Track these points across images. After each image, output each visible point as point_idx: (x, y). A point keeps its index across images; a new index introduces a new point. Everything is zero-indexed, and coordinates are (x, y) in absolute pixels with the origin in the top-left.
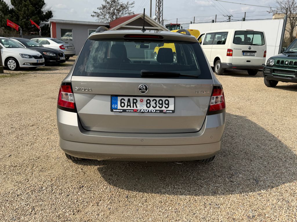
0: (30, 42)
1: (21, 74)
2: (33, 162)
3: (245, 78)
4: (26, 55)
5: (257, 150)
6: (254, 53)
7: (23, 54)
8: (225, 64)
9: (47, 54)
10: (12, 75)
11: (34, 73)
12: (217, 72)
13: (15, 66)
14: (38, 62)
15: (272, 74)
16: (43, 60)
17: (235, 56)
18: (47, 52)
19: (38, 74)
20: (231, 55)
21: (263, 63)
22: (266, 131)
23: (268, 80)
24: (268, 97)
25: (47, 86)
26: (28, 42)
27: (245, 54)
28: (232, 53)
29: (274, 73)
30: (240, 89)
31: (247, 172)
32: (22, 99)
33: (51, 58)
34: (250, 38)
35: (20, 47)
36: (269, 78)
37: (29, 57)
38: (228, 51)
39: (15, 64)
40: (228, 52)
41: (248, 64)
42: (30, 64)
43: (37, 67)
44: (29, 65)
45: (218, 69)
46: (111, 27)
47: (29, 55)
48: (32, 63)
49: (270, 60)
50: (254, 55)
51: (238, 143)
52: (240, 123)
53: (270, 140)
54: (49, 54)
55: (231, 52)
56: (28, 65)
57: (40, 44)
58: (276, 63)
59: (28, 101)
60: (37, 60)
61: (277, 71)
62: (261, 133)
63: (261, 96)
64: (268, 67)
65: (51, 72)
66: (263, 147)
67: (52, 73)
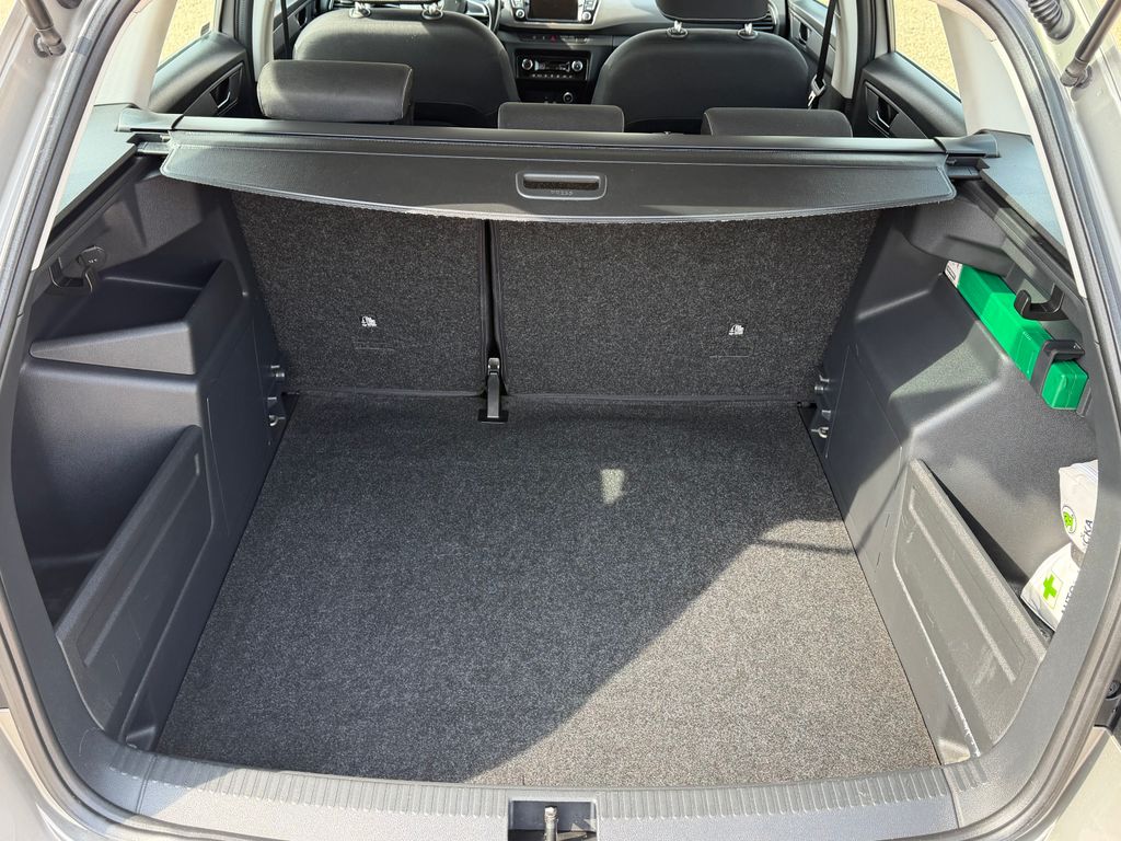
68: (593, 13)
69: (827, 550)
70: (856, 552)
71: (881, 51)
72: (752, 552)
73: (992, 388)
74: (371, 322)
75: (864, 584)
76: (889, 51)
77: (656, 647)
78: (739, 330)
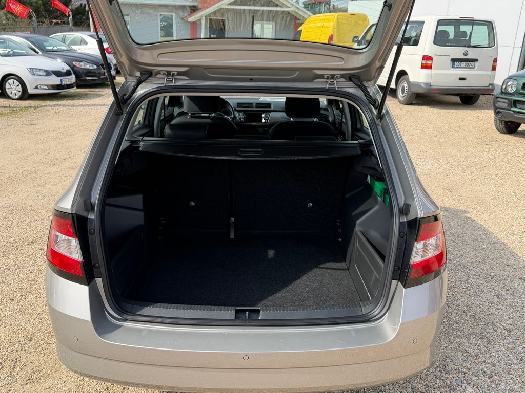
0: (50, 41)
1: (31, 107)
2: (17, 351)
3: (456, 110)
4: (40, 70)
5: (498, 309)
6: (473, 63)
7: (33, 69)
8: (417, 85)
9: (81, 66)
10: (13, 110)
11: (54, 106)
12: (402, 99)
13: (19, 91)
14: (63, 83)
15: (512, 109)
16: (72, 79)
17: (437, 68)
18: (81, 61)
19: (61, 107)
20: (429, 67)
21: (490, 83)
22: (511, 252)
23: (502, 121)
24: (505, 160)
25: (76, 136)
26: (46, 42)
27: (456, 64)
28: (432, 64)
29: (516, 107)
30: (447, 140)
31: (483, 377)
32: (21, 171)
33: (89, 73)
34: (465, 33)
35: (29, 54)
36: (505, 118)
37: (44, 74)
38: (423, 60)
39: (20, 88)
40: (424, 62)
41: (462, 84)
42: (47, 88)
43: (60, 92)
44: (45, 89)
45: (403, 94)
46: (200, 9)
47: (45, 71)
48: (52, 86)
49: (507, 83)
50: (473, 67)
51: (456, 290)
52: (456, 230)
53: (521, 279)
54: (84, 66)
55: (429, 62)
56: (43, 89)
57: (69, 45)
58: (520, 87)
59: (33, 176)
60: (61, 80)
61: (521, 104)
62: (501, 257)
63: (490, 156)
64: (503, 96)
65: (87, 103)
66: (509, 299)
67: (88, 105)
68: (267, 120)
69: (339, 269)
70: (348, 269)
71: (359, 126)
72: (315, 270)
73: (376, 208)
74: (193, 204)
75: (350, 276)
76: (361, 126)
77: (283, 291)
78: (311, 205)
